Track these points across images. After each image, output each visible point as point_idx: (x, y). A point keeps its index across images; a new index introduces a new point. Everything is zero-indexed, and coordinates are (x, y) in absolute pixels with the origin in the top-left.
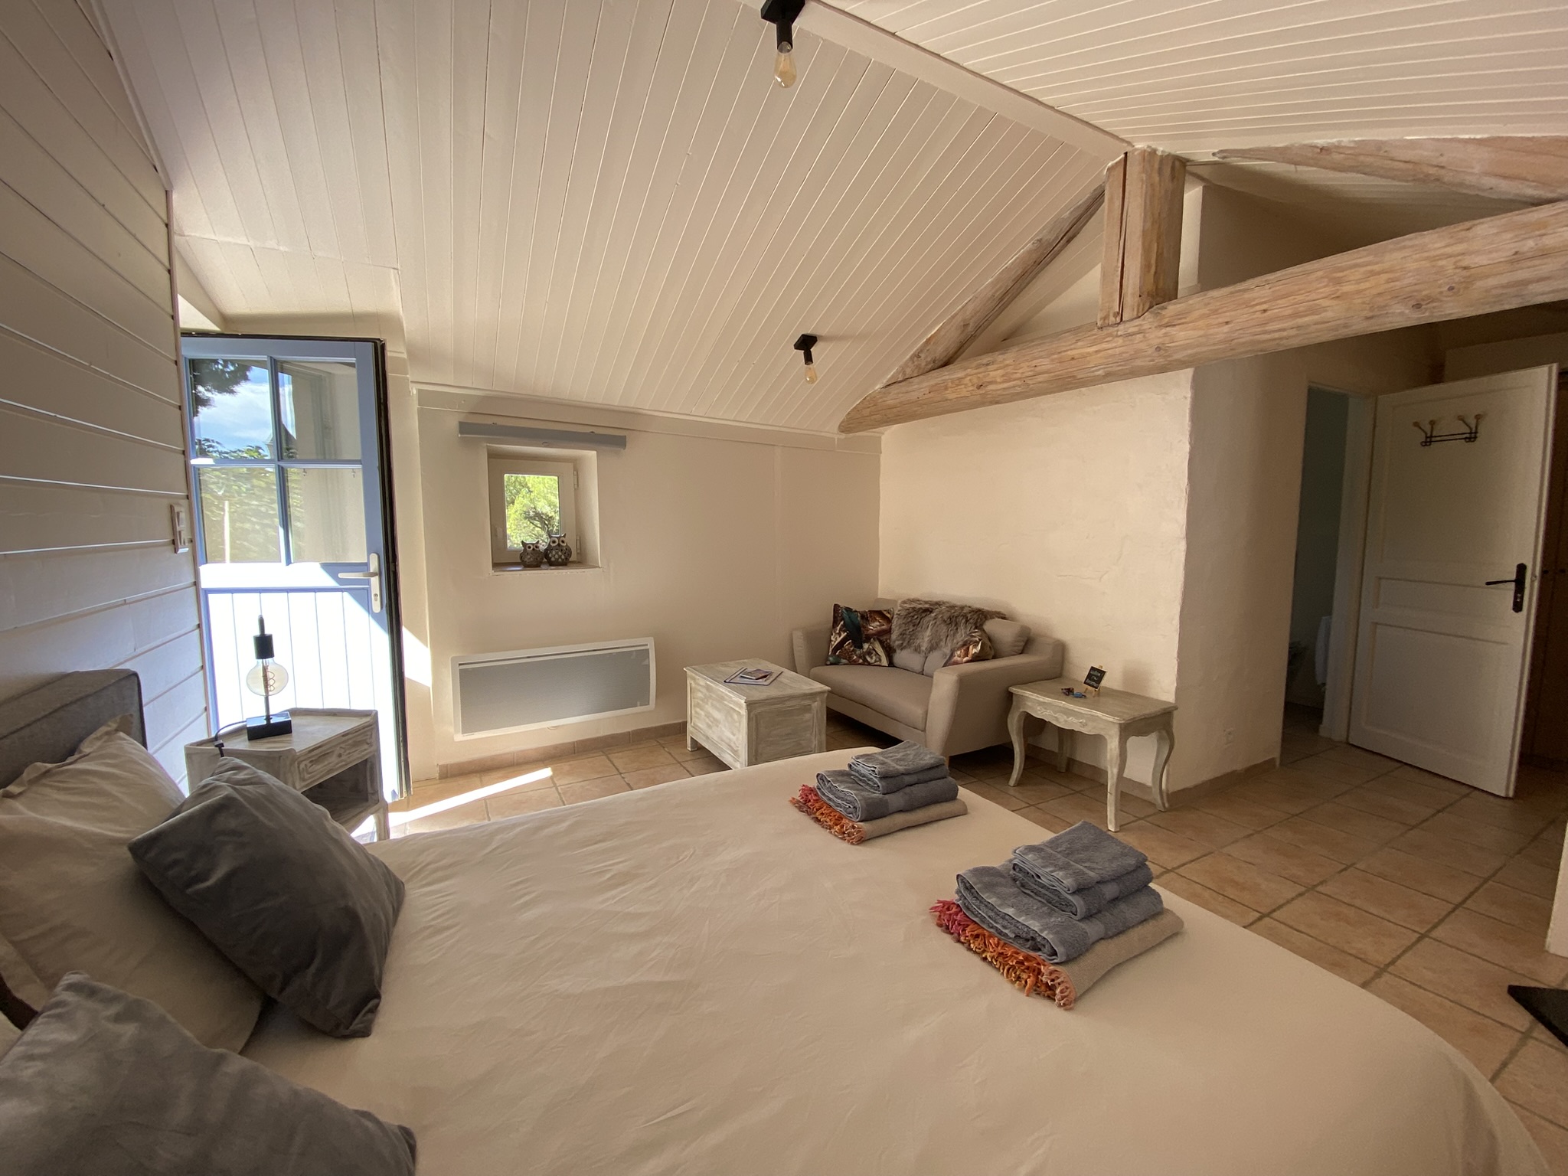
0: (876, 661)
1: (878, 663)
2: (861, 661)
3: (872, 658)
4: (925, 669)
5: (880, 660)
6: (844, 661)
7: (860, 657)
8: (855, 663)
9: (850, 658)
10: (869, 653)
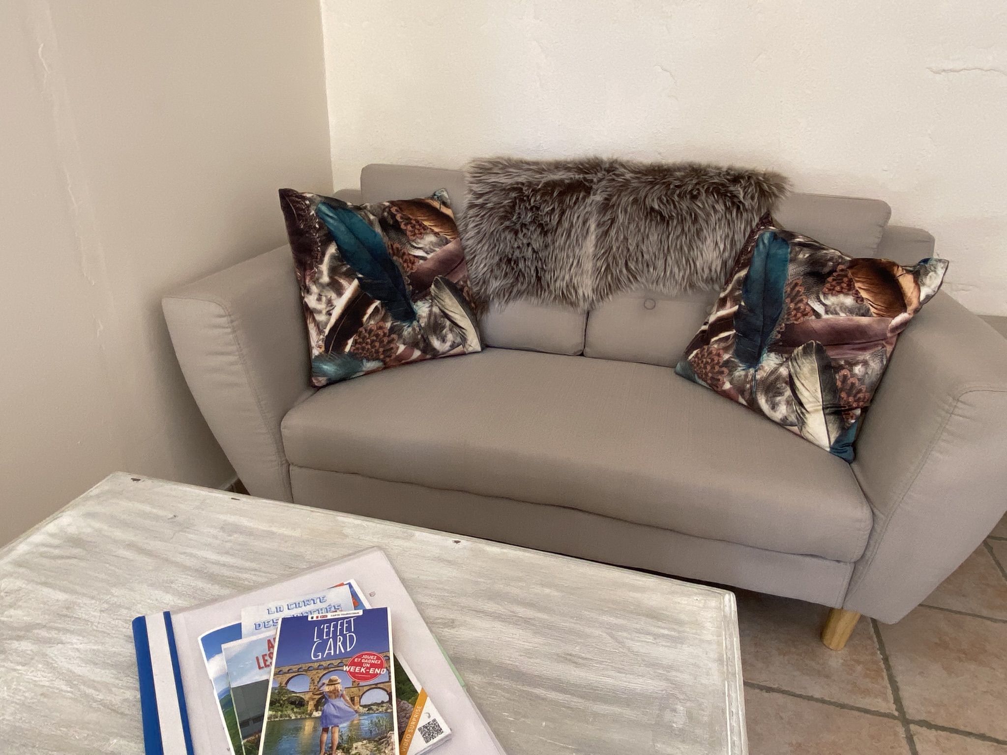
0: (453, 346)
1: (459, 349)
2: (417, 353)
3: (444, 340)
4: (591, 339)
5: (464, 339)
6: (370, 365)
7: (414, 344)
8: (403, 362)
9: (388, 351)
10: (435, 327)
